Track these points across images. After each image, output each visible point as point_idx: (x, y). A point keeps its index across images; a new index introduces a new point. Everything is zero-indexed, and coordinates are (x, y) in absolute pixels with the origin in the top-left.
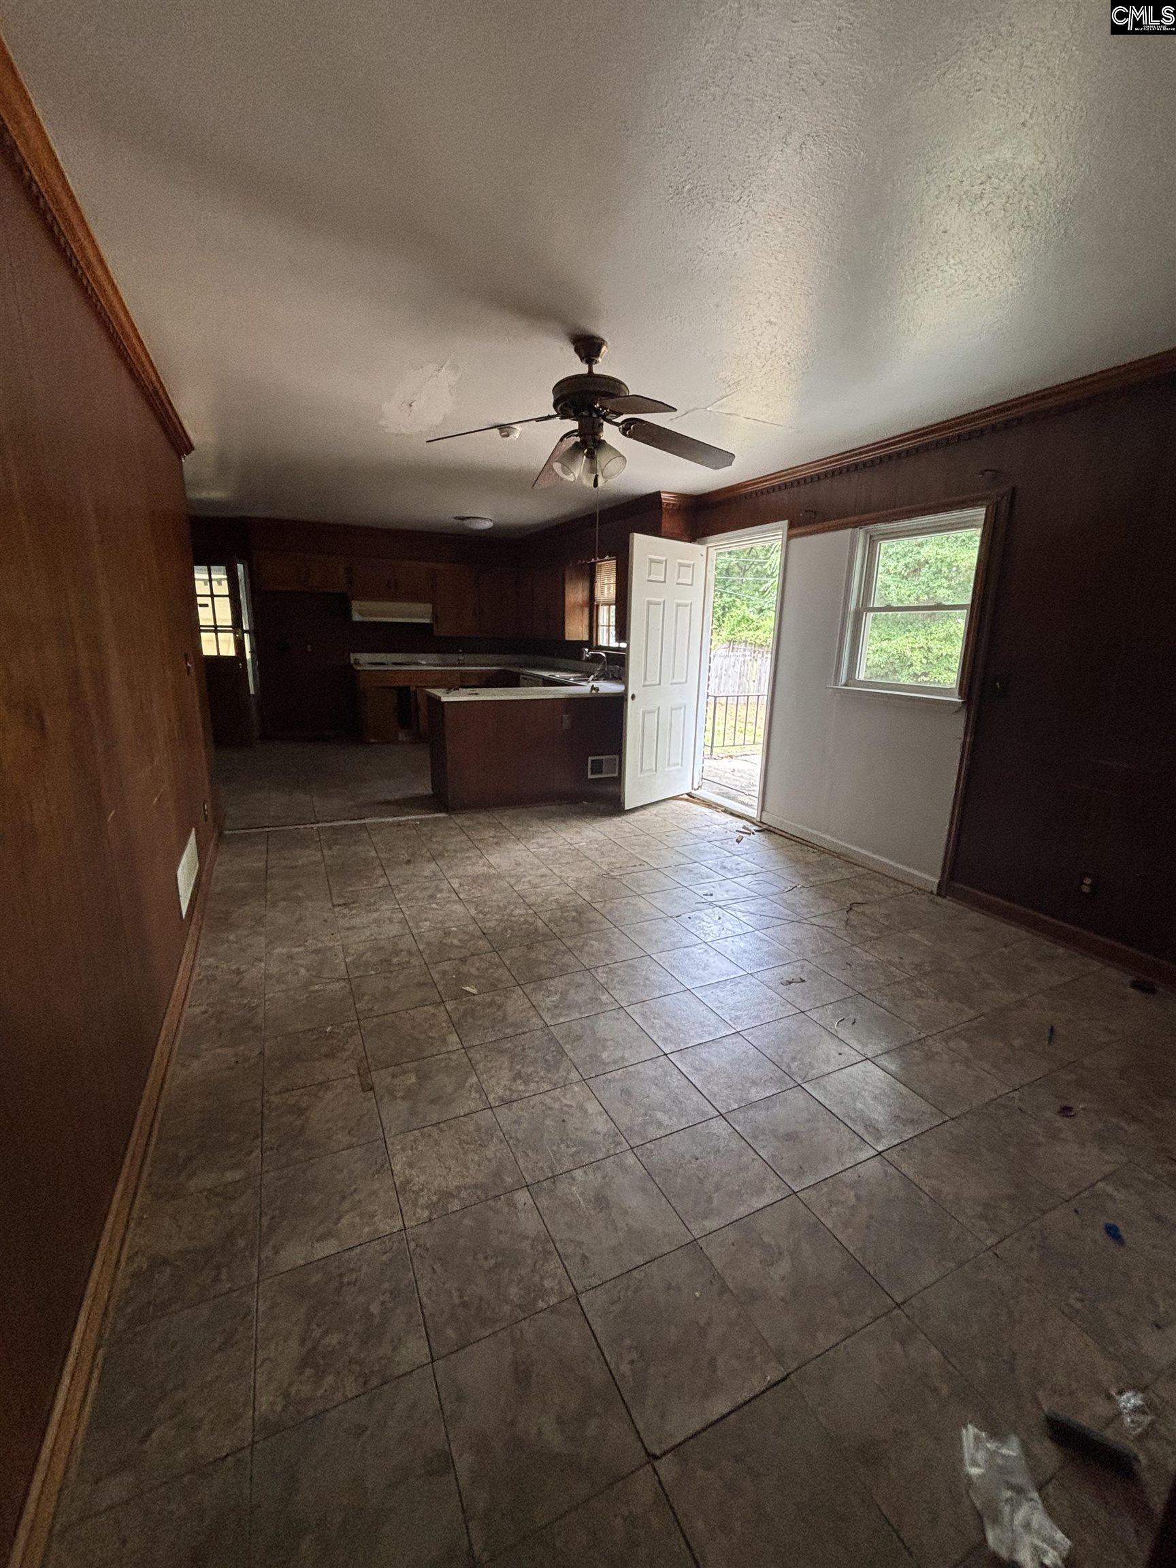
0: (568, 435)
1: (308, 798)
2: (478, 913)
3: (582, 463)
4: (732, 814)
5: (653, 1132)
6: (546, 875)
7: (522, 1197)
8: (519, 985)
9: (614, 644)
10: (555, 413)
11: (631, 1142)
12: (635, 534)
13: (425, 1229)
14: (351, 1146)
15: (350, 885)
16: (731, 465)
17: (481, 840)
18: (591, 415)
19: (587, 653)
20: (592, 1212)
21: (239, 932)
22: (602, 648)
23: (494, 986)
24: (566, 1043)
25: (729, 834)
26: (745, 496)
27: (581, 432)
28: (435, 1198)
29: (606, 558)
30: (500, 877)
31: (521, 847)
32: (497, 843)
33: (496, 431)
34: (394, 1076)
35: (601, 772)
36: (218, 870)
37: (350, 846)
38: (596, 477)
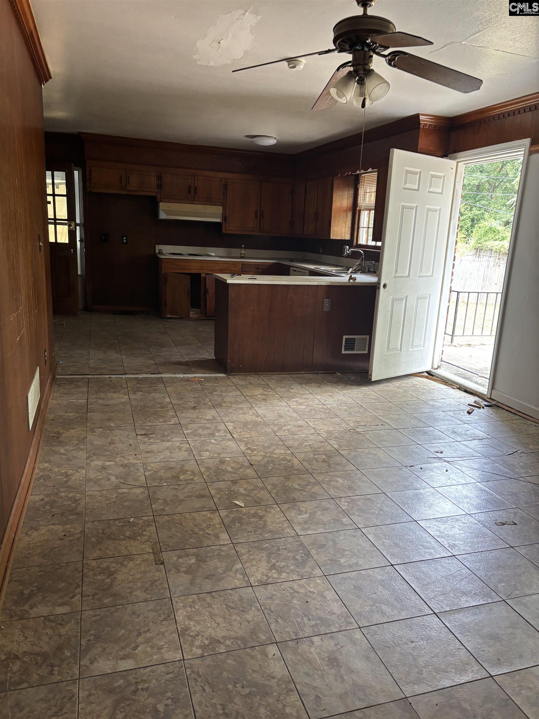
0: (344, 65)
1: (119, 356)
2: (247, 449)
3: (354, 87)
4: (466, 391)
5: (377, 618)
6: (302, 426)
7: (272, 650)
8: (277, 504)
9: (372, 243)
10: (334, 48)
11: (359, 623)
12: (395, 150)
13: (198, 661)
14: (146, 601)
15: (150, 421)
16: (479, 89)
17: (251, 396)
18: (363, 49)
19: (348, 250)
20: (326, 668)
21: (67, 448)
22: (361, 246)
23: (257, 502)
24: (312, 549)
25: (462, 407)
26: (494, 117)
27: (353, 63)
28: (207, 642)
29: (369, 170)
30: (266, 425)
31: (284, 404)
32: (264, 399)
33: (285, 63)
34: (180, 557)
35: (353, 349)
36: (52, 403)
37: (149, 393)
38: (364, 99)
